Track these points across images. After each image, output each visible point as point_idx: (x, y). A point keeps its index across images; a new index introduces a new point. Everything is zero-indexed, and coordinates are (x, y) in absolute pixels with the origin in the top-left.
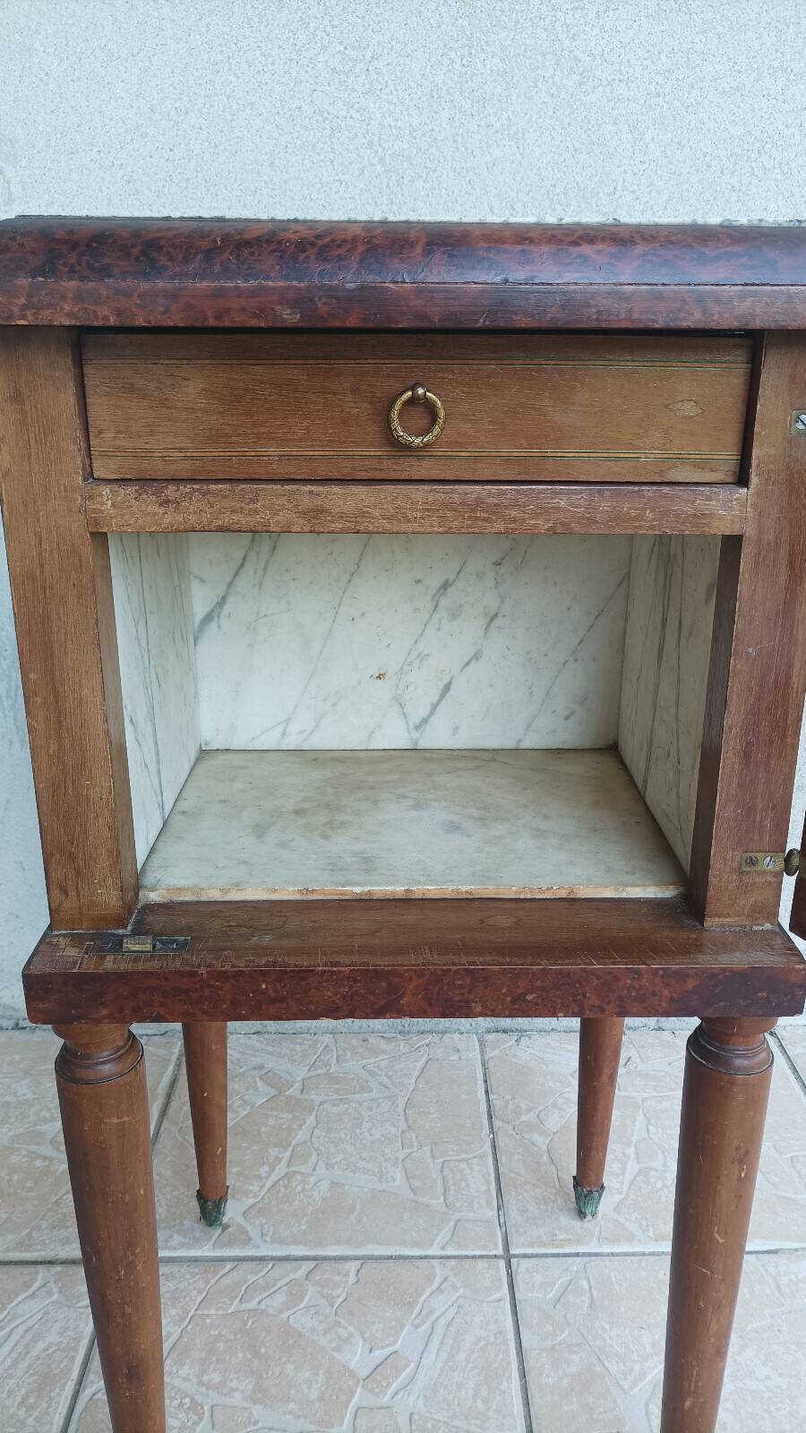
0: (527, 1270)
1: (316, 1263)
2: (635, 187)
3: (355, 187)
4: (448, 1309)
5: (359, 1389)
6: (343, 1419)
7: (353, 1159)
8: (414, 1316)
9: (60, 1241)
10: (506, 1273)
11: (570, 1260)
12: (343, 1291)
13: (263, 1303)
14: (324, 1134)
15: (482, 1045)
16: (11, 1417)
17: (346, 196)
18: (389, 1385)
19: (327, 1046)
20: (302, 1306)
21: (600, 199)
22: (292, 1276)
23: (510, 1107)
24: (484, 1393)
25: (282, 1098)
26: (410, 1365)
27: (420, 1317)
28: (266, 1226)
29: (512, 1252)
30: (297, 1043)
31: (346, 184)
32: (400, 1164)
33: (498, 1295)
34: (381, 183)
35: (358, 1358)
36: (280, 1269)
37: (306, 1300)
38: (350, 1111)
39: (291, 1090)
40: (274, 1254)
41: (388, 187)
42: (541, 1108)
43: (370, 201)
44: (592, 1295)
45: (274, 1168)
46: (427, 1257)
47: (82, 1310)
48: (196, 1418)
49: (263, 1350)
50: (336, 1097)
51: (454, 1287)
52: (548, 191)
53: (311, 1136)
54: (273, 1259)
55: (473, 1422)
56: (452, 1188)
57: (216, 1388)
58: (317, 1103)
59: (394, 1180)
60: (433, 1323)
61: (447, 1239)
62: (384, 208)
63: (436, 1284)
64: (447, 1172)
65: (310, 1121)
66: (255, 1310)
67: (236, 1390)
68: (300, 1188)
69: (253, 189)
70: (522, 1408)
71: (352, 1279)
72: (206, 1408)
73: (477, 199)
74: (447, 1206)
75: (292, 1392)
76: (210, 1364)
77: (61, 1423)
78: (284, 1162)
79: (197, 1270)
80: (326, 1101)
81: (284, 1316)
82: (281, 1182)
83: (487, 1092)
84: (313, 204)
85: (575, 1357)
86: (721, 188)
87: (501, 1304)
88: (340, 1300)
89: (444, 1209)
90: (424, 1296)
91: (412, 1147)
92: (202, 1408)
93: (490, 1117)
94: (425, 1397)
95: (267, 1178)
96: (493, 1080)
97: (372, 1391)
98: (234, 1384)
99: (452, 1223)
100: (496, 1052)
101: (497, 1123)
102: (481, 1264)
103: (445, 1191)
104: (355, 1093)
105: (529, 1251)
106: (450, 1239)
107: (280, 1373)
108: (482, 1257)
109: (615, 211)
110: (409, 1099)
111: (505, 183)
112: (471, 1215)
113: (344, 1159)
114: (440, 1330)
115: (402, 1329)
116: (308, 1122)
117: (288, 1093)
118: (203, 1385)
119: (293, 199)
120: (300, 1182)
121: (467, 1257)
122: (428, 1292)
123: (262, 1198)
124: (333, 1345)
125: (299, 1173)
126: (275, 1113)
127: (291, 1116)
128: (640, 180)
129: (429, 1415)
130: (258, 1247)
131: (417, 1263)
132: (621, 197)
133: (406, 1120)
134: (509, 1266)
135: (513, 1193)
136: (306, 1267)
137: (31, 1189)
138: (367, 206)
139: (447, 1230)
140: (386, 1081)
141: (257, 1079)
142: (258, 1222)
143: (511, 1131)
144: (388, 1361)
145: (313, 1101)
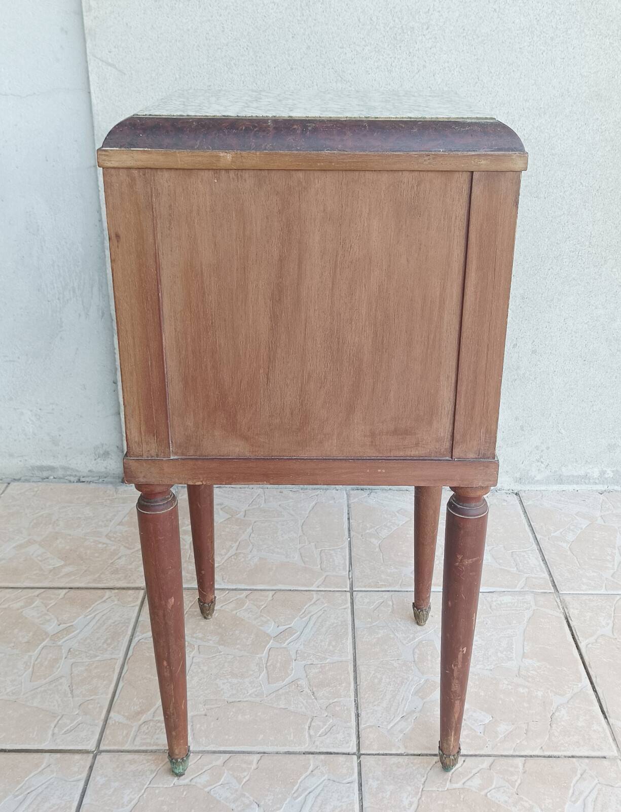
0: (361, 597)
1: (251, 591)
2: (440, 9)
3: (283, 6)
4: (318, 611)
5: (272, 641)
6: (264, 652)
7: (272, 548)
8: (301, 613)
9: (116, 579)
10: (350, 598)
11: (384, 593)
12: (264, 604)
13: (224, 607)
14: (256, 536)
15: (348, 496)
16: (100, 647)
17: (277, 11)
18: (286, 640)
19: (259, 495)
20: (244, 608)
21: (420, 15)
22: (238, 596)
23: (361, 526)
24: (334, 643)
25: (233, 519)
26: (297, 632)
27: (304, 614)
28: (225, 576)
29: (354, 589)
30: (243, 493)
31: (278, 5)
32: (298, 551)
33: (345, 607)
34: (297, 4)
35: (271, 629)
36: (232, 593)
37: (246, 605)
38: (271, 526)
39: (239, 515)
40: (229, 587)
41: (301, 6)
42: (378, 527)
43: (291, 14)
44: (393, 608)
45: (229, 551)
46: (309, 591)
47: (130, 608)
48: (191, 650)
49: (223, 625)
50: (263, 519)
51: (323, 603)
52: (391, 10)
53: (250, 537)
54: (228, 589)
55: (327, 654)
56: (325, 561)
57: (201, 639)
58: (253, 522)
59: (294, 557)
60: (310, 617)
61: (320, 583)
62: (299, 18)
63: (313, 602)
64: (323, 554)
65: (249, 530)
66: (220, 610)
67: (211, 640)
68: (243, 559)
69: (225, 6)
70: (352, 649)
71: (270, 598)
72: (196, 646)
73: (351, 14)
74: (322, 570)
75: (238, 641)
76: (197, 630)
77: (125, 650)
78: (235, 548)
79: (188, 593)
80: (257, 521)
81: (234, 612)
82: (233, 557)
83: (349, 519)
84: (258, 15)
85: (381, 631)
86: (488, 10)
87: (346, 610)
88: (263, 607)
89: (321, 571)
90: (306, 606)
91: (305, 543)
92: (194, 646)
93: (349, 530)
94: (304, 644)
95: (225, 555)
96: (353, 514)
97: (277, 641)
98: (209, 638)
99: (324, 577)
100: (356, 500)
101: (352, 533)
102: (337, 594)
103: (321, 563)
104: (274, 517)
105: (364, 589)
106: (322, 583)
107: (232, 634)
108: (337, 591)
109: (429, 22)
110: (304, 521)
111: (367, 6)
112: (334, 573)
113: (267, 547)
114: (314, 619)
115: (294, 619)
116: (248, 530)
117: (237, 516)
118: (194, 637)
119: (248, 12)
120: (243, 557)
121: (330, 591)
122: (309, 605)
123: (223, 564)
124: (259, 624)
125: (242, 553)
126: (229, 526)
127: (238, 527)
128: (443, 5)
129: (305, 651)
130: (221, 584)
131: (303, 592)
132: (432, 14)
133: (302, 531)
134: (352, 595)
135: (358, 565)
136: (245, 593)
137: (98, 557)
138: (289, 17)
139: (321, 580)
140: (292, 512)
141: (219, 510)
142: (220, 574)
143: (360, 537)
144: (287, 631)
145: (250, 521)
